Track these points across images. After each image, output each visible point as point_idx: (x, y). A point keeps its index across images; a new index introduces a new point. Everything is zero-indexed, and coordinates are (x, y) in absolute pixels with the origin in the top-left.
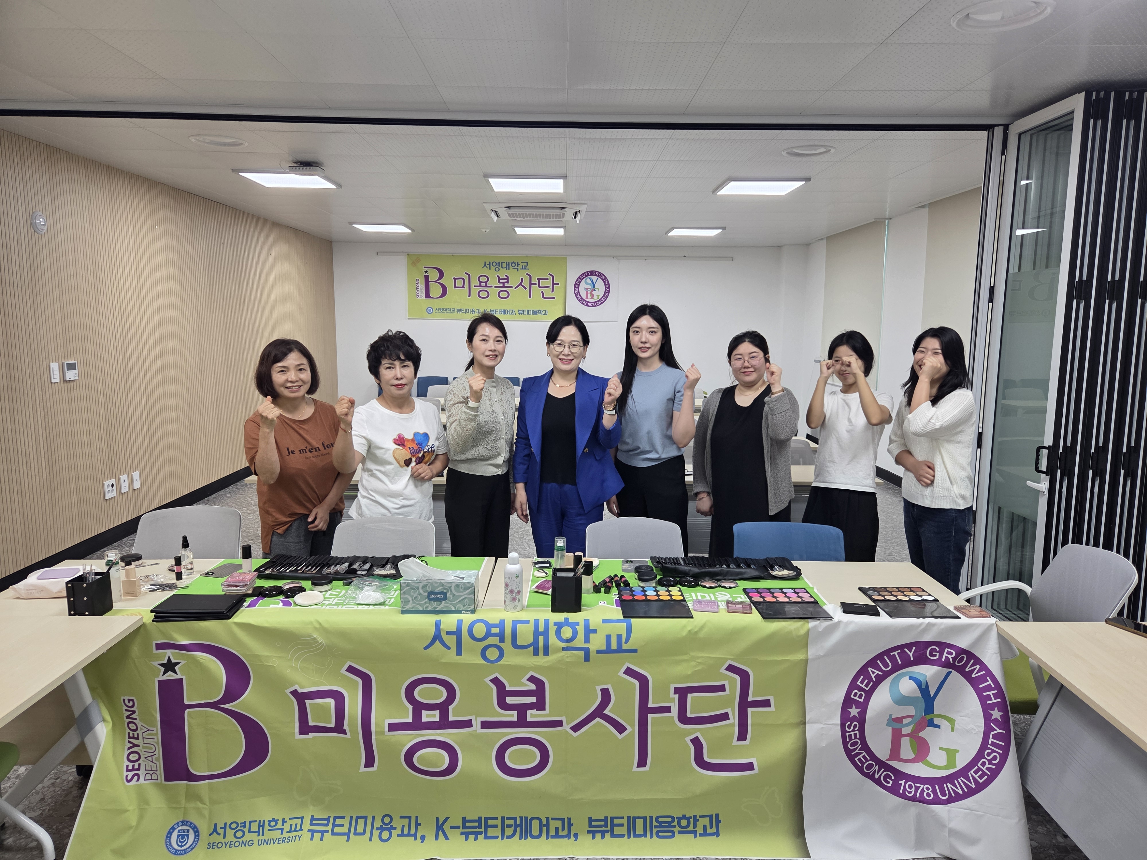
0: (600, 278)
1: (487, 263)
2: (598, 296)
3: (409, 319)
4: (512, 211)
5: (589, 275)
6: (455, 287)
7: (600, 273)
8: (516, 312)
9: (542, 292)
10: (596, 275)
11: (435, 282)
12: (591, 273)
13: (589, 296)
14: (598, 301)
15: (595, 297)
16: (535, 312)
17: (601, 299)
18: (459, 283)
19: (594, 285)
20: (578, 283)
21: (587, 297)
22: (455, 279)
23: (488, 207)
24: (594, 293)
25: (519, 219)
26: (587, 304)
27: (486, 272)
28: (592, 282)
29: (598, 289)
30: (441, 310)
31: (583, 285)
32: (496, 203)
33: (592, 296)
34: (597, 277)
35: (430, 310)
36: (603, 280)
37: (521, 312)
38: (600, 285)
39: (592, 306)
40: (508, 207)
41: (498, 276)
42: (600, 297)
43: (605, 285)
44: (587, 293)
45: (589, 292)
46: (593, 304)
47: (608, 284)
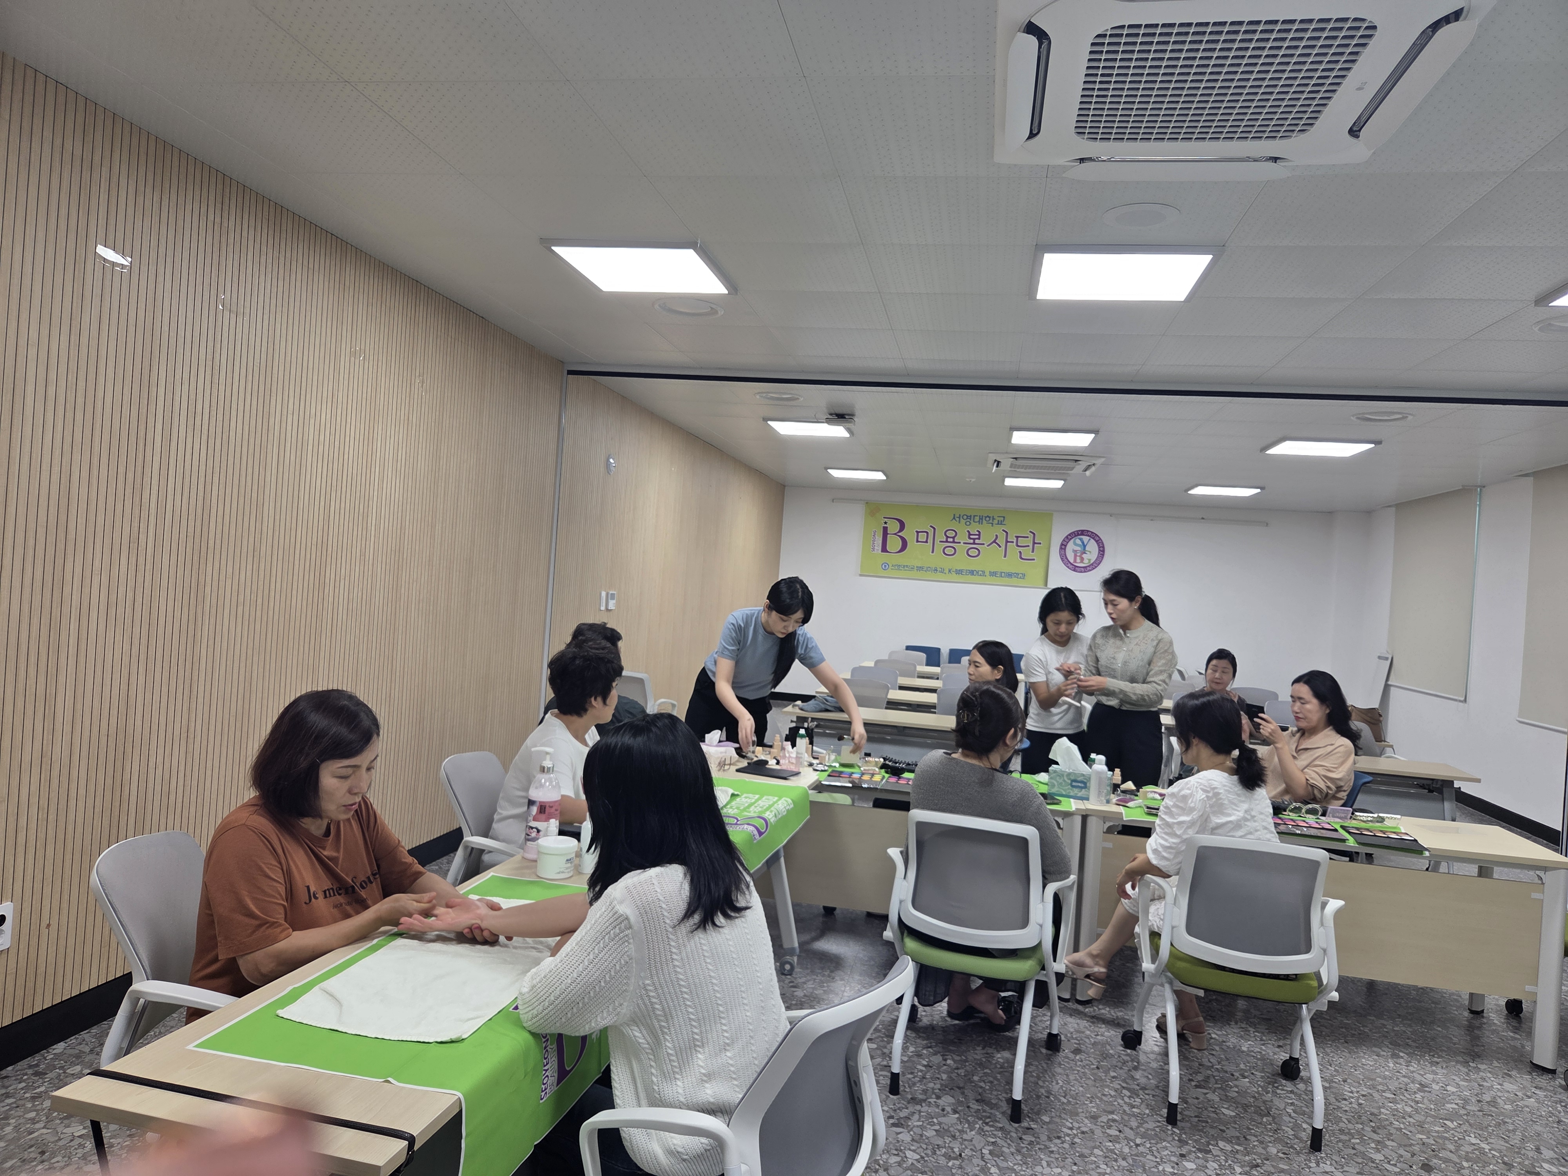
0: (1093, 538)
1: (957, 515)
2: (1090, 560)
3: (861, 575)
4: (1019, 462)
5: (1079, 535)
6: (918, 541)
7: (1092, 533)
8: (987, 573)
10: (1088, 536)
11: (895, 534)
12: (1082, 533)
13: (1078, 560)
14: (1089, 566)
15: (1086, 561)
16: (1010, 575)
17: (1092, 564)
18: (922, 536)
19: (1085, 546)
20: (1065, 543)
21: (1075, 561)
22: (918, 532)
23: (993, 457)
24: (1084, 556)
25: (1018, 470)
26: (1075, 569)
27: (954, 525)
28: (1083, 543)
29: (1090, 552)
30: (898, 567)
31: (1071, 546)
32: (1003, 453)
33: (1082, 560)
34: (1089, 538)
35: (885, 567)
36: (1097, 541)
37: (993, 574)
38: (1093, 547)
39: (1081, 572)
40: (1016, 458)
41: (968, 531)
42: (1092, 562)
43: (1099, 547)
44: (1075, 556)
45: (1078, 554)
46: (1083, 569)
47: (1103, 547)
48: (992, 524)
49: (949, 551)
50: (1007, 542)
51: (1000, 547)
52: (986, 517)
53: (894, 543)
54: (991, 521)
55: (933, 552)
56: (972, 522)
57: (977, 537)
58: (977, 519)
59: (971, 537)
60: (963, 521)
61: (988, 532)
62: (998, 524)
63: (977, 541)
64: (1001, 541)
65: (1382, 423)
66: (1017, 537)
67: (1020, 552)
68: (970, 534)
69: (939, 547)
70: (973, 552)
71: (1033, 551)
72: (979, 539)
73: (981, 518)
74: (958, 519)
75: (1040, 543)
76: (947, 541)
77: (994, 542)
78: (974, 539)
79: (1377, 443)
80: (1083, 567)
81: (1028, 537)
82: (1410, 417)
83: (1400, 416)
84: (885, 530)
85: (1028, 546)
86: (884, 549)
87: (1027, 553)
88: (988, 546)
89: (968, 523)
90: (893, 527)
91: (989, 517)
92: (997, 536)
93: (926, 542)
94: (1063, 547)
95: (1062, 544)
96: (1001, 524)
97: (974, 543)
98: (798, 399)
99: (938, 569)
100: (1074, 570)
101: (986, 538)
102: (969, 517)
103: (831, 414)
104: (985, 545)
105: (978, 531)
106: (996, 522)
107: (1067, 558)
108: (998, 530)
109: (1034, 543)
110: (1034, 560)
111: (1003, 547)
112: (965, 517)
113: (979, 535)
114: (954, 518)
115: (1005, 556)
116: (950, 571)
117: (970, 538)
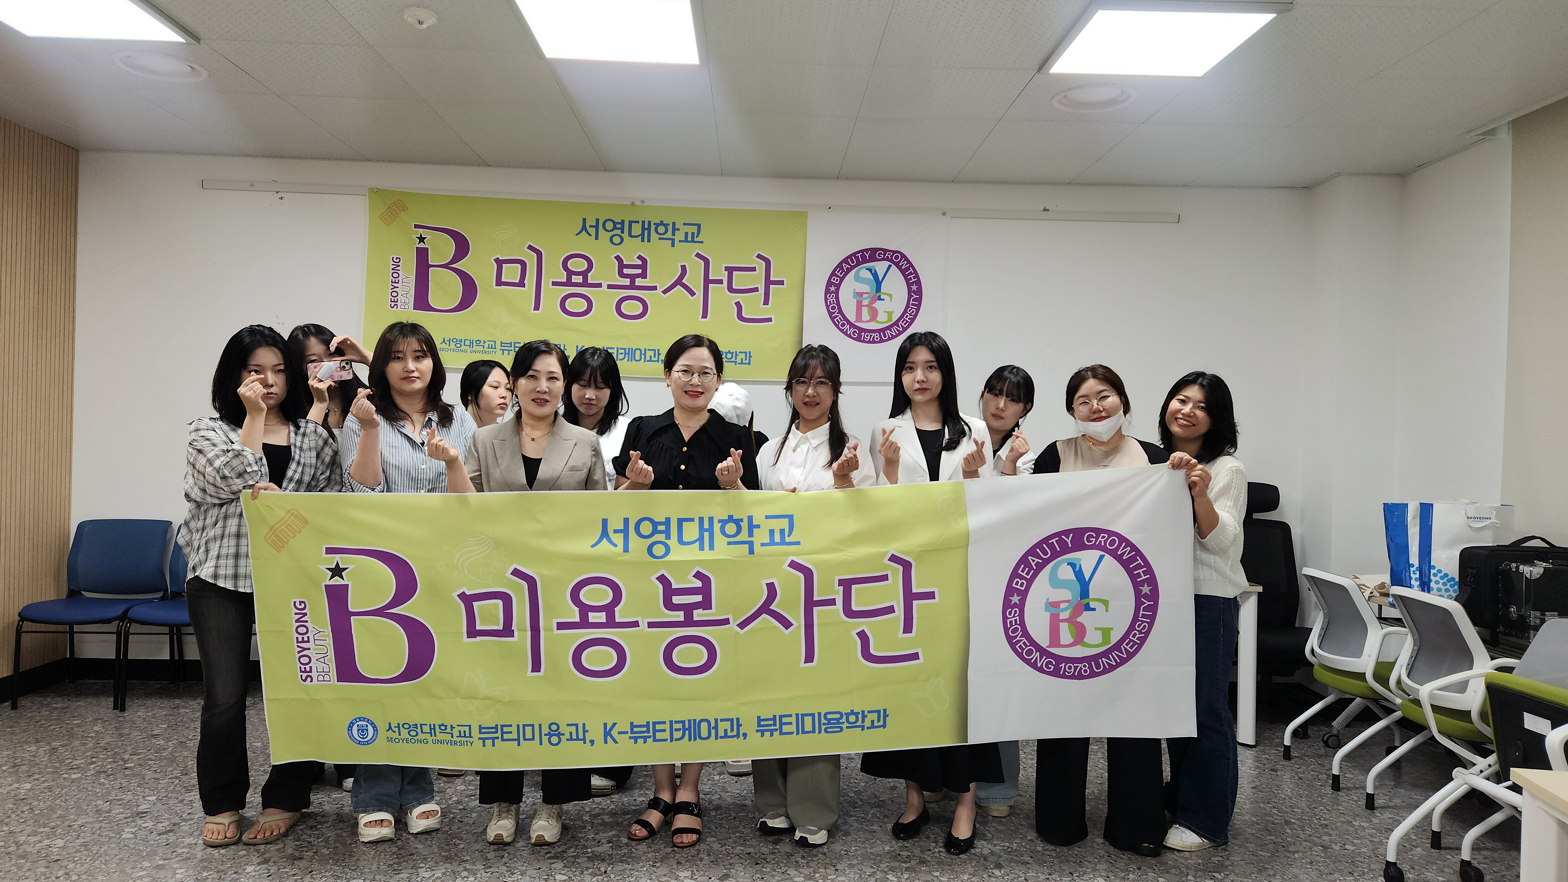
0: (897, 265)
1: (591, 222)
2: (890, 314)
5: (865, 259)
6: (499, 283)
7: (895, 253)
10: (885, 260)
11: (445, 266)
12: (871, 255)
13: (866, 314)
14: (889, 328)
15: (882, 316)
17: (896, 324)
18: (511, 273)
19: (878, 283)
20: (835, 279)
21: (859, 317)
22: (500, 263)
24: (878, 306)
26: (859, 334)
27: (585, 245)
28: (875, 276)
29: (891, 296)
31: (849, 287)
33: (874, 314)
34: (888, 265)
36: (903, 272)
38: (895, 283)
39: (874, 342)
41: (618, 258)
42: (895, 318)
43: (910, 284)
44: (859, 306)
45: (865, 302)
46: (876, 336)
47: (918, 283)
48: (673, 241)
49: (576, 306)
50: (707, 281)
51: (692, 293)
52: (657, 225)
53: (443, 289)
54: (669, 235)
55: (537, 309)
56: (625, 235)
57: (639, 272)
58: (637, 229)
59: (626, 271)
60: (604, 236)
62: (686, 241)
63: (639, 282)
64: (695, 279)
66: (730, 270)
67: (738, 304)
68: (622, 266)
69: (552, 295)
70: (632, 308)
71: (766, 302)
72: (644, 275)
73: (647, 228)
74: (592, 231)
75: (781, 283)
76: (569, 282)
77: (679, 282)
78: (633, 275)
80: (878, 331)
81: (754, 269)
85: (756, 290)
86: (419, 303)
87: (753, 305)
88: (665, 292)
89: (617, 240)
91: (666, 226)
92: (684, 268)
93: (521, 284)
94: (832, 287)
95: (829, 283)
96: (693, 241)
97: (632, 286)
100: (858, 339)
101: (659, 273)
102: (619, 226)
104: (659, 293)
105: (640, 257)
106: (680, 236)
107: (841, 311)
108: (686, 254)
109: (768, 282)
110: (770, 320)
111: (700, 294)
112: (609, 226)
113: (644, 266)
114: (584, 228)
115: (705, 315)
117: (622, 275)
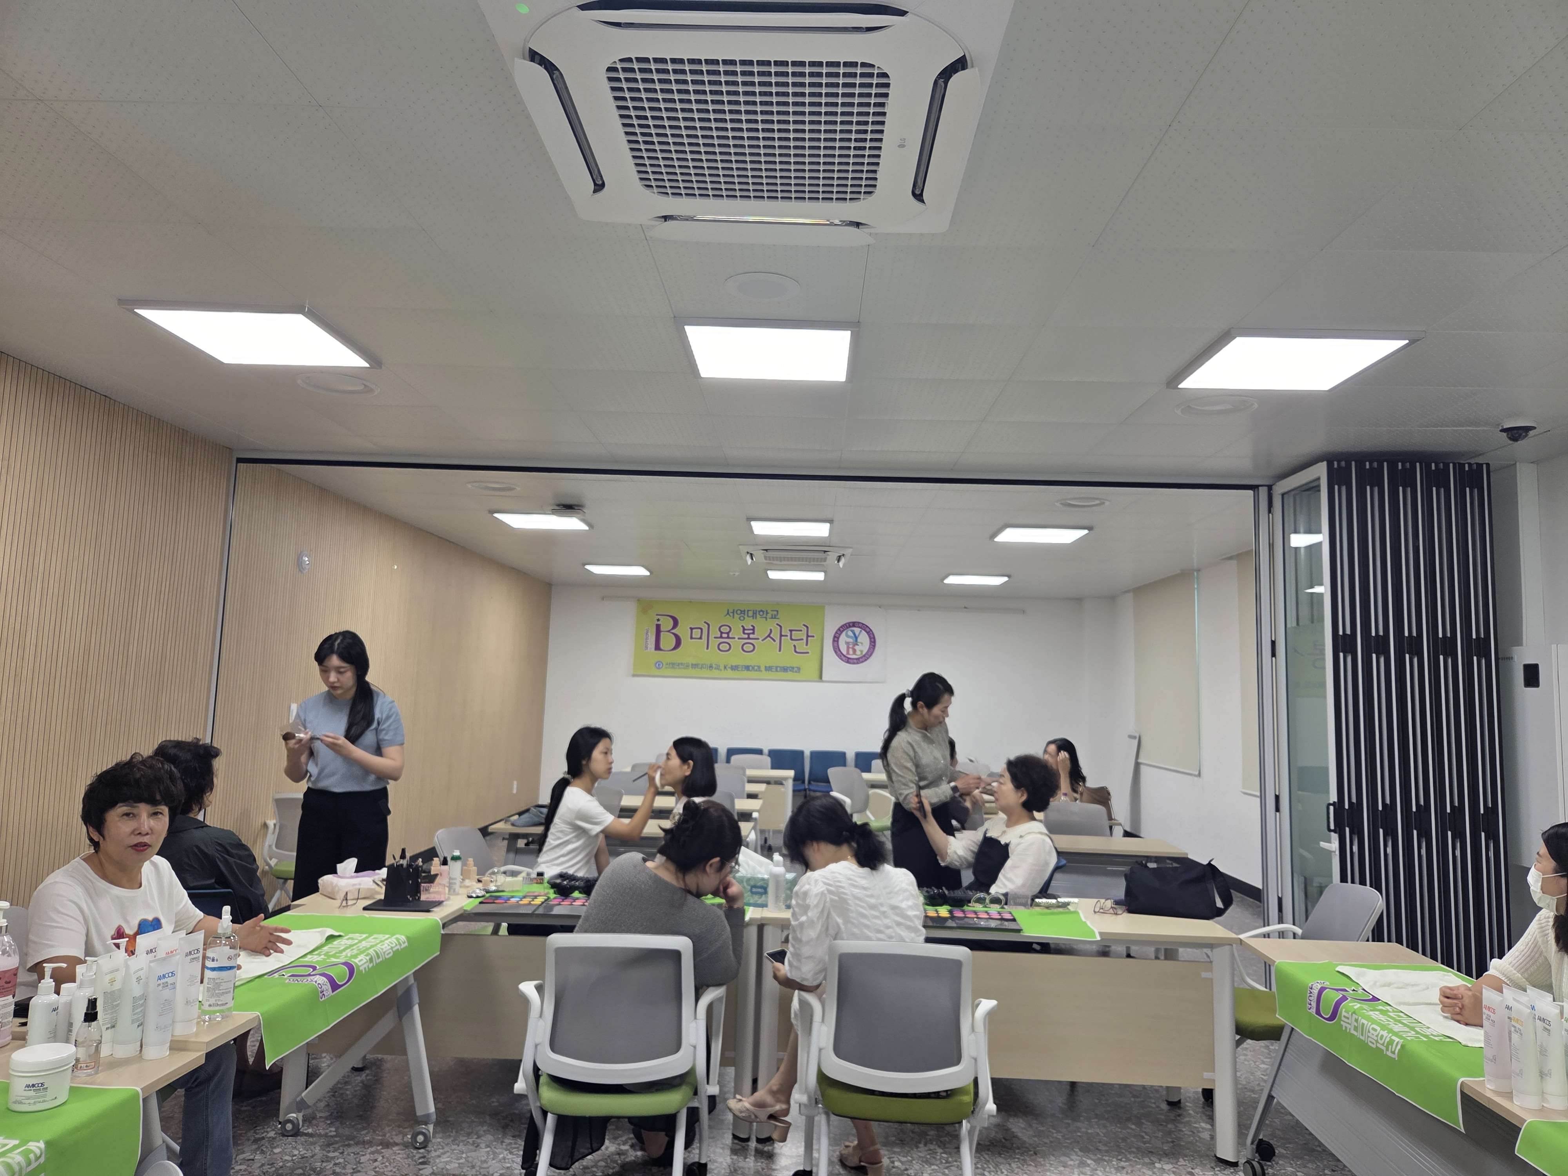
0: (864, 630)
1: (731, 611)
2: (862, 651)
3: (634, 676)
4: (770, 554)
5: (850, 627)
6: (692, 638)
7: (863, 624)
8: (763, 668)
9: (795, 646)
10: (859, 627)
11: (669, 631)
12: (854, 624)
13: (851, 651)
14: (861, 658)
15: (858, 653)
16: (785, 669)
17: (864, 656)
18: (697, 633)
19: (856, 638)
20: (837, 635)
21: (848, 652)
22: (692, 629)
23: (743, 549)
24: (856, 647)
25: (774, 562)
26: (848, 661)
27: (728, 621)
28: (855, 634)
29: (862, 643)
30: (673, 665)
31: (843, 639)
32: (753, 545)
33: (855, 651)
34: (859, 629)
35: (659, 665)
36: (868, 633)
37: (768, 669)
38: (864, 638)
39: (854, 664)
40: (766, 550)
41: (743, 626)
42: (864, 653)
43: (870, 638)
44: (848, 648)
45: (851, 646)
46: (855, 661)
47: (874, 638)
48: (766, 618)
49: (724, 647)
50: (781, 636)
51: (774, 640)
52: (759, 612)
53: (668, 641)
54: (765, 616)
55: (707, 648)
56: (746, 616)
57: (751, 631)
58: (751, 613)
59: (746, 632)
60: (736, 616)
61: (763, 627)
62: (772, 618)
63: (751, 636)
64: (776, 635)
65: (1086, 509)
66: (791, 631)
68: (744, 629)
69: (714, 643)
70: (748, 647)
71: (807, 644)
72: (753, 633)
73: (755, 613)
74: (731, 614)
75: (813, 636)
76: (721, 637)
77: (769, 636)
78: (749, 633)
79: (1090, 528)
80: (856, 659)
81: (801, 631)
82: (1107, 503)
83: (1098, 502)
84: (658, 627)
85: (802, 639)
86: (658, 647)
87: (801, 646)
88: (763, 640)
89: (742, 618)
90: (667, 624)
91: (763, 611)
92: (771, 630)
93: (701, 638)
94: (836, 639)
95: (835, 637)
96: (775, 618)
97: (749, 638)
98: (515, 489)
99: (714, 666)
101: (760, 633)
102: (743, 612)
103: (558, 505)
104: (760, 640)
105: (752, 626)
106: (769, 616)
107: (840, 650)
108: (772, 624)
109: (808, 636)
110: (808, 653)
111: (778, 641)
112: (739, 612)
113: (753, 629)
114: (728, 613)
115: (780, 650)
116: (725, 667)
117: (744, 633)
